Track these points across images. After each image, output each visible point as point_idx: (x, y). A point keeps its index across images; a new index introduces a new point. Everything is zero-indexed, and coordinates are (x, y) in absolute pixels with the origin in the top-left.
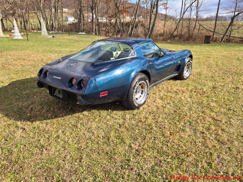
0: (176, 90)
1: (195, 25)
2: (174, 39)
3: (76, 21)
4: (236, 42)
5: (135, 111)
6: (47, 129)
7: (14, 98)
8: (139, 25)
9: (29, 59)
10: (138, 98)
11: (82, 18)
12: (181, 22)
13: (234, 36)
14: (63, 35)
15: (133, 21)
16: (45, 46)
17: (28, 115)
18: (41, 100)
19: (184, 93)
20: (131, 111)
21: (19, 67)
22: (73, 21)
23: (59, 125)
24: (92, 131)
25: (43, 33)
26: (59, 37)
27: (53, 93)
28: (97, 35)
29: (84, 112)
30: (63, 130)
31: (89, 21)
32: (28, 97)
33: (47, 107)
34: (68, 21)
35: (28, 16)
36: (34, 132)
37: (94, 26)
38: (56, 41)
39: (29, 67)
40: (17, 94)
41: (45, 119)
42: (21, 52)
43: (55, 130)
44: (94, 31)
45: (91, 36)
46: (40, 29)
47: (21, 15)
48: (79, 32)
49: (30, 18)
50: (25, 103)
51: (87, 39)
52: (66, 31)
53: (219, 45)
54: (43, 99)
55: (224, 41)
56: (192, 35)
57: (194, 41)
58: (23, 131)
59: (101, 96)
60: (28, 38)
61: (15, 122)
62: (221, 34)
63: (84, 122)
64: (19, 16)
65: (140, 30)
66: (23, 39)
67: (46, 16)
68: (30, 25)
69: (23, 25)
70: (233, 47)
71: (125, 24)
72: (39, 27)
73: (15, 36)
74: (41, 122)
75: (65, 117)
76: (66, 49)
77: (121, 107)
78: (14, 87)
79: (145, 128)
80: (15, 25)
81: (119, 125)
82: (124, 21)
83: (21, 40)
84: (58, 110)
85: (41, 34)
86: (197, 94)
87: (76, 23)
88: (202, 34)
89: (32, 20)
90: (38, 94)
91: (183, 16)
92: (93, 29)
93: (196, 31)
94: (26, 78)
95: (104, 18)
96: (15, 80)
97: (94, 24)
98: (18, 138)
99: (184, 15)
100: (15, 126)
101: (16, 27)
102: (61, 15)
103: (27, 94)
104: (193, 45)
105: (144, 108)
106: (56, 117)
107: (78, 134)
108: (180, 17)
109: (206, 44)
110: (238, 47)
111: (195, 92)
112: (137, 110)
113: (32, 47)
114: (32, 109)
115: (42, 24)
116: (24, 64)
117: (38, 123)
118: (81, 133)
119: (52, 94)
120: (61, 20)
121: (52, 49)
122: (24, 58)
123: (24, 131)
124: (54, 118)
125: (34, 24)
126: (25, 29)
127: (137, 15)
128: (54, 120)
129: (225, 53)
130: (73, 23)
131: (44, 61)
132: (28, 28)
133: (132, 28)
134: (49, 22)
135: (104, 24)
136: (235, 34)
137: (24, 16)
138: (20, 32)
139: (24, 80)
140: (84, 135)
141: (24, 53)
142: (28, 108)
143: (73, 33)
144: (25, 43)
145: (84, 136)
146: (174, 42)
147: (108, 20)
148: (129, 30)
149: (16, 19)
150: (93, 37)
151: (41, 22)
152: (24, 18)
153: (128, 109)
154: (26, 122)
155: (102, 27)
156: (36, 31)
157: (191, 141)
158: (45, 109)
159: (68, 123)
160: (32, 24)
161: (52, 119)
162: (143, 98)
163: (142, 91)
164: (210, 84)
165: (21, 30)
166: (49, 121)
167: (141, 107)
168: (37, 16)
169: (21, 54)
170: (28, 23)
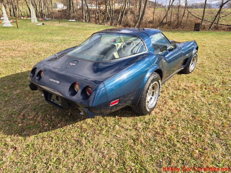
0: (185, 87)
1: (184, 12)
2: (163, 26)
3: (65, 8)
4: (224, 30)
5: (147, 117)
6: (44, 148)
7: (3, 100)
8: (129, 12)
9: (19, 49)
10: (149, 101)
11: (71, 5)
12: (171, 9)
13: (222, 23)
14: (53, 22)
15: (123, 8)
16: (36, 35)
17: (20, 125)
18: (35, 103)
19: (194, 90)
20: (141, 117)
21: (9, 58)
22: (63, 8)
23: (59, 140)
24: (101, 150)
25: (32, 21)
26: (49, 24)
27: (49, 97)
28: (87, 22)
29: (86, 120)
30: (64, 148)
31: (79, 8)
32: (19, 98)
33: (42, 113)
34: (57, 8)
35: (17, 2)
36: (28, 153)
37: (84, 13)
38: (46, 28)
39: (19, 59)
40: (7, 95)
41: (40, 132)
42: (11, 41)
43: (54, 149)
44: (84, 18)
45: (82, 23)
46: (29, 16)
47: (9, 2)
48: (69, 20)
49: (19, 5)
50: (16, 107)
51: (78, 27)
52: (55, 18)
53: (209, 32)
54: (37, 101)
55: (212, 29)
56: (181, 22)
57: (183, 28)
58: (14, 151)
59: (111, 106)
60: (17, 25)
61: (3, 136)
62: (209, 22)
63: (88, 134)
64: (8, 3)
65: (130, 17)
66: (12, 27)
67: (35, 3)
68: (20, 12)
69: (12, 12)
70: (223, 34)
71: (114, 12)
72: (29, 13)
73: (4, 23)
74: (36, 135)
75: (65, 128)
76: (57, 38)
77: (129, 111)
78: (3, 85)
79: (166, 145)
80: (4, 12)
81: (133, 139)
82: (114, 8)
83: (10, 27)
84: (55, 117)
85: (31, 21)
86: (208, 91)
87: (65, 10)
88: (191, 21)
89: (21, 7)
90: (30, 94)
91: (172, 3)
92: (83, 16)
93: (185, 19)
94: (17, 72)
95: (93, 5)
96: (4, 76)
97: (84, 11)
98: (8, 163)
99: (174, 3)
100: (3, 144)
101: (5, 14)
102: (50, 2)
103: (17, 95)
104: (184, 33)
105: (156, 113)
106: (54, 127)
107: (84, 156)
108: (170, 4)
109: (196, 32)
110: (228, 35)
111: (206, 89)
112: (148, 116)
113: (22, 35)
114: (24, 116)
115: (31, 11)
116: (14, 55)
117: (32, 137)
118: (87, 154)
119: (49, 99)
120: (50, 6)
121: (43, 37)
122: (14, 48)
123: (16, 151)
124: (52, 130)
125: (24, 11)
126: (15, 16)
127: (126, 2)
128: (52, 133)
129: (218, 42)
130: (63, 10)
131: (36, 51)
132: (17, 15)
133: (122, 16)
134: (38, 9)
135: (94, 11)
136: (223, 22)
137: (13, 3)
138: (9, 20)
139: (14, 76)
140: (92, 156)
141: (14, 42)
142: (19, 114)
143: (63, 20)
144: (15, 31)
145: (92, 159)
146: (164, 30)
147: (97, 8)
148: (119, 17)
149: (5, 6)
150: (84, 25)
151: (31, 9)
152: (13, 5)
153: (138, 115)
154: (17, 136)
155: (91, 14)
156: (26, 18)
157: (228, 164)
158: (40, 116)
159: (69, 137)
160: (22, 10)
161: (50, 130)
162: (155, 100)
163: (153, 92)
164: (219, 78)
165: (11, 17)
166: (45, 134)
167: (153, 111)
168: (27, 3)
169: (11, 44)
170: (18, 10)
